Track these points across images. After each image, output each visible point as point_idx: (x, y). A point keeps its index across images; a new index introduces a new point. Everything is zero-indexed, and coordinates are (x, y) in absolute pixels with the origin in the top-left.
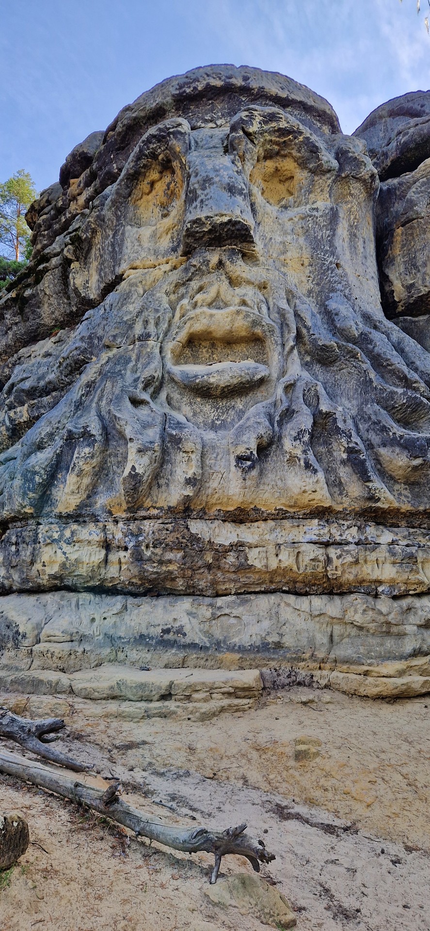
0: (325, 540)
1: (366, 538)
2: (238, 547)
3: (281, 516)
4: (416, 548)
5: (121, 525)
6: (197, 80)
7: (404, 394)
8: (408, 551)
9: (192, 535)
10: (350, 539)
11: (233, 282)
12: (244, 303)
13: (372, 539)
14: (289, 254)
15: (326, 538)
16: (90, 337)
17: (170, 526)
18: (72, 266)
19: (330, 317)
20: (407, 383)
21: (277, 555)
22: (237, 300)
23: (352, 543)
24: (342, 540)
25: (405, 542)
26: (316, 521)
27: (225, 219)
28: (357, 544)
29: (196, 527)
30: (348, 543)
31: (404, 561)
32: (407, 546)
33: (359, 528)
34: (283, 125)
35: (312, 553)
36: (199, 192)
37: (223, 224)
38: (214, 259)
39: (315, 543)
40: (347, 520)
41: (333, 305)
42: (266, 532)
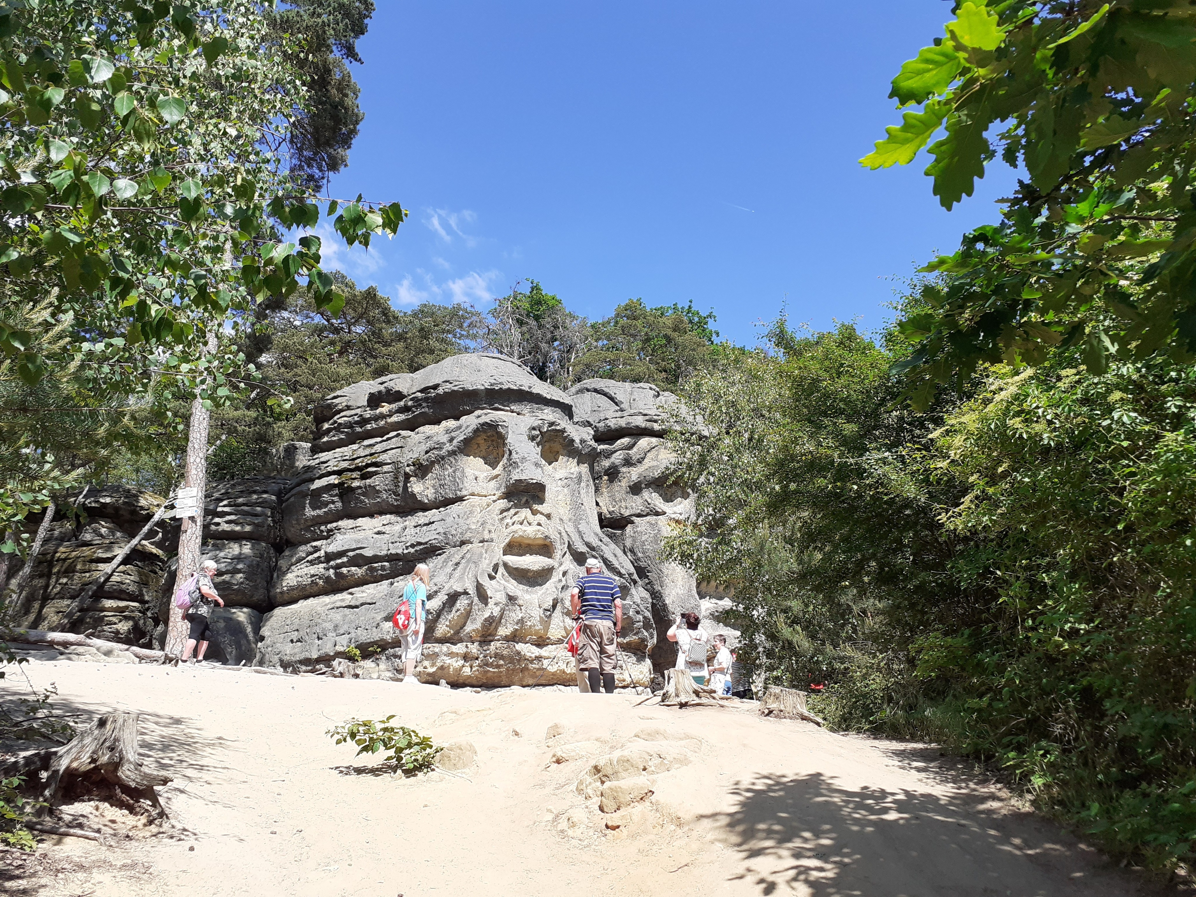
2: (539, 658)
5: (476, 644)
6: (501, 383)
9: (516, 651)
11: (534, 513)
12: (539, 524)
14: (560, 497)
16: (445, 533)
17: (505, 646)
18: (411, 479)
19: (580, 534)
20: (620, 575)
21: (557, 663)
22: (536, 523)
27: (534, 481)
29: (520, 647)
34: (558, 428)
36: (520, 464)
37: (533, 483)
38: (524, 500)
41: (582, 528)
42: (552, 650)
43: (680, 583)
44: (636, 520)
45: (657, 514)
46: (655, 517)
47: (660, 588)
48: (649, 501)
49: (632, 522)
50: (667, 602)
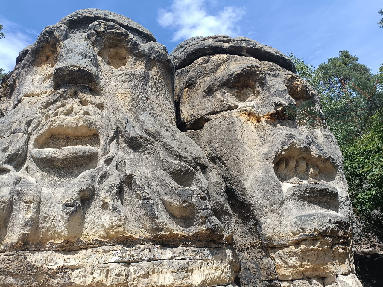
0: (126, 260)
1: (155, 256)
3: (97, 244)
4: (187, 261)
7: (179, 164)
8: (182, 263)
9: (28, 263)
10: (144, 258)
12: (88, 114)
13: (159, 257)
14: (119, 91)
15: (127, 259)
17: (11, 258)
19: (140, 123)
20: (180, 158)
21: (92, 274)
22: (83, 112)
23: (145, 260)
24: (138, 259)
25: (180, 257)
26: (121, 246)
28: (148, 261)
29: (33, 257)
30: (142, 260)
31: (179, 271)
32: (182, 259)
33: (150, 250)
34: (118, 31)
35: (117, 270)
38: (72, 90)
39: (119, 263)
40: (142, 245)
42: (85, 257)
43: (257, 166)
44: (212, 117)
45: (230, 108)
46: (229, 111)
47: (237, 173)
48: (222, 99)
49: (208, 120)
50: (246, 186)
